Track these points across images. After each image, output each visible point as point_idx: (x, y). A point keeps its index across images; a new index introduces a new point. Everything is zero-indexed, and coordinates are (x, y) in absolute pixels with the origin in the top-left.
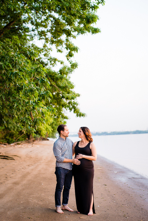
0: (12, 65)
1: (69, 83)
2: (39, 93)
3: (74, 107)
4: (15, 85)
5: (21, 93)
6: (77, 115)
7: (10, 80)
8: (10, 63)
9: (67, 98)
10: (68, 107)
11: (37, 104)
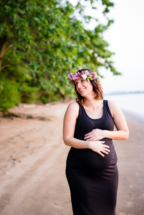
0: (48, 21)
1: (104, 41)
2: (78, 50)
3: (110, 66)
4: (51, 43)
5: (59, 51)
6: (114, 74)
7: (47, 36)
8: (47, 19)
9: (103, 57)
10: (105, 65)
11: (76, 62)
